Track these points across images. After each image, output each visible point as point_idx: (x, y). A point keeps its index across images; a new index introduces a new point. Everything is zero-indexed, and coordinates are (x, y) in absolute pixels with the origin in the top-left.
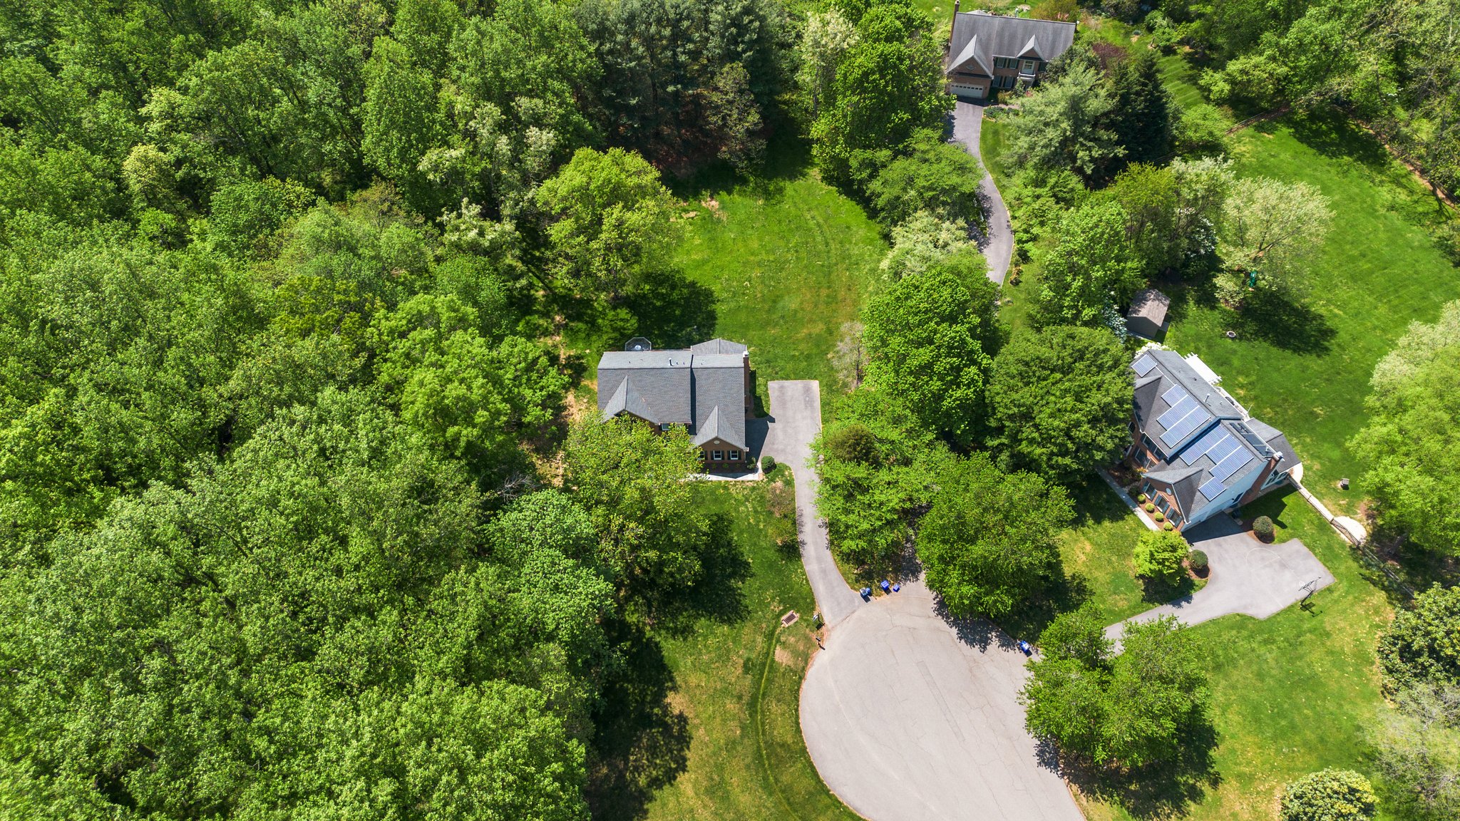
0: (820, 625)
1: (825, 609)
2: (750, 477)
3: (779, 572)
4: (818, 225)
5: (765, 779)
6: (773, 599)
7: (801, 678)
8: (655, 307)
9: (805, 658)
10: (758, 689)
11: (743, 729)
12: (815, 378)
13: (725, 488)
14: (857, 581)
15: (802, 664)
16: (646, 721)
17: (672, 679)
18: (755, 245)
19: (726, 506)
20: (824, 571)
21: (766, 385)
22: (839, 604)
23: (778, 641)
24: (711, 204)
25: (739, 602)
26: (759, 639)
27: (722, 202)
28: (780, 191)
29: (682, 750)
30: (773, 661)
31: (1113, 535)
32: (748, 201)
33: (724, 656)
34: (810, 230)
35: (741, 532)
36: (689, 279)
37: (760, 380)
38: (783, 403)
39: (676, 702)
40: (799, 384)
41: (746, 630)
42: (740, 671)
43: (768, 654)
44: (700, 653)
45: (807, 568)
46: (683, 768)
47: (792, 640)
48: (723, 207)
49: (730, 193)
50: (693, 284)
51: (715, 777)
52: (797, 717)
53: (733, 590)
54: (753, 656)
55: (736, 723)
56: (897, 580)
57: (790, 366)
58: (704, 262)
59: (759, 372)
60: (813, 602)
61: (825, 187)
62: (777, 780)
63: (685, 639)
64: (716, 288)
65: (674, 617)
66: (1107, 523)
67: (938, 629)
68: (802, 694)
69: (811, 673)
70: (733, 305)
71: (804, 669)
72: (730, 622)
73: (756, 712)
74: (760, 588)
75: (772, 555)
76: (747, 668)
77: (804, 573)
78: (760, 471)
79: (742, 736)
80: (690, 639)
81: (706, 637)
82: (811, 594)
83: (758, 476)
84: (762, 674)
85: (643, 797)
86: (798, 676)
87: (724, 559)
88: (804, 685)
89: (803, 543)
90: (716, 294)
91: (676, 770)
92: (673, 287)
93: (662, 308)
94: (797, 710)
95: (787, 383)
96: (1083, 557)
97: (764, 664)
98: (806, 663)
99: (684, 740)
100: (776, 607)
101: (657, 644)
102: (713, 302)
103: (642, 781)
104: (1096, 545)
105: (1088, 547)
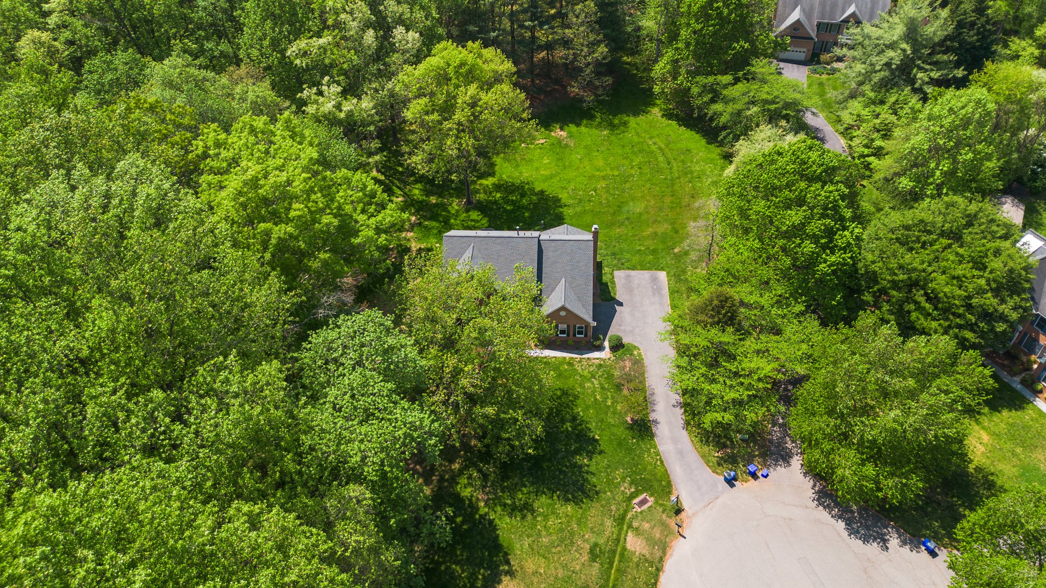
0: (678, 511)
1: (684, 492)
3: (629, 450)
4: (660, 149)
6: (623, 479)
7: (658, 570)
8: (505, 210)
12: (662, 269)
14: (719, 464)
17: (508, 562)
18: (601, 163)
21: (612, 274)
24: (559, 133)
25: (585, 480)
26: (609, 523)
27: (569, 132)
28: (625, 124)
30: (624, 549)
31: (1012, 425)
32: (595, 132)
34: (652, 152)
36: (538, 189)
37: (606, 270)
38: (630, 290)
40: (645, 275)
41: (593, 511)
43: (618, 540)
45: (661, 448)
47: (646, 526)
48: (571, 136)
49: (578, 125)
50: (542, 192)
54: (601, 541)
56: (765, 465)
57: (636, 259)
59: (605, 263)
60: (669, 484)
61: (664, 121)
63: (524, 517)
64: (564, 196)
66: (1005, 413)
67: (819, 521)
69: (670, 565)
70: (578, 209)
75: (621, 432)
76: (594, 554)
77: (657, 454)
80: (529, 517)
82: (666, 474)
83: (605, 354)
84: (611, 564)
86: (654, 566)
88: (663, 580)
90: (563, 201)
92: (523, 195)
93: (512, 211)
95: (633, 273)
96: (982, 449)
98: (664, 552)
100: (627, 488)
102: (561, 207)
104: (993, 434)
105: (985, 437)
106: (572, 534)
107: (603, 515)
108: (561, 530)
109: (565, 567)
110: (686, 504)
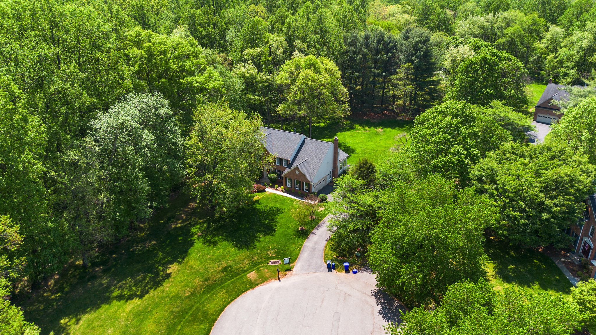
0: (288, 270)
1: (298, 266)
2: (309, 201)
3: (288, 240)
6: (273, 249)
7: (251, 288)
9: (264, 280)
10: (222, 283)
11: (192, 294)
13: (292, 201)
15: (259, 282)
19: (285, 207)
20: (314, 249)
22: (310, 265)
23: (257, 269)
24: (380, 129)
26: (247, 262)
27: (385, 130)
30: (245, 275)
33: (218, 260)
35: (283, 218)
39: (173, 268)
42: (220, 269)
43: (245, 271)
44: (208, 254)
45: (305, 244)
46: (141, 297)
47: (266, 271)
49: (392, 129)
51: (149, 309)
52: (229, 303)
53: (256, 237)
54: (235, 267)
55: (191, 290)
58: (360, 143)
60: (295, 259)
63: (209, 246)
65: (214, 236)
68: (243, 294)
72: (239, 248)
73: (208, 292)
74: (271, 242)
75: (290, 231)
76: (225, 270)
77: (301, 245)
78: (317, 201)
79: (188, 297)
81: (219, 249)
82: (298, 254)
84: (231, 278)
87: (264, 224)
89: (314, 233)
94: (232, 300)
97: (238, 274)
100: (271, 254)
101: (193, 243)
106: (224, 259)
107: (247, 257)
108: (220, 256)
109: (206, 268)
110: (296, 269)
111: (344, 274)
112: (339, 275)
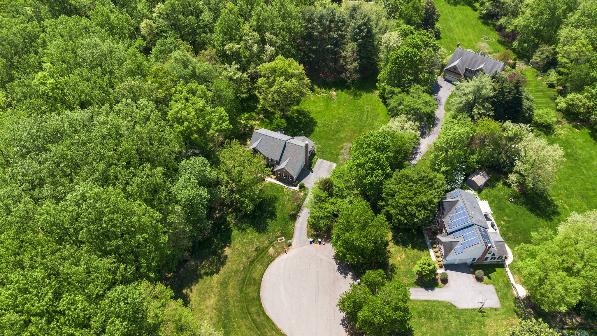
0: (290, 245)
1: (295, 241)
2: (293, 188)
3: (286, 223)
4: (368, 111)
5: (242, 288)
6: (279, 231)
7: (273, 260)
8: (295, 122)
9: (278, 254)
10: (257, 258)
11: (244, 268)
12: (336, 163)
13: (283, 188)
14: (311, 236)
15: (276, 256)
16: (215, 253)
17: (230, 243)
18: (341, 111)
19: (280, 194)
20: (301, 228)
21: (317, 159)
22: (300, 241)
23: (273, 245)
24: (333, 93)
25: (266, 227)
26: (266, 242)
28: (361, 95)
29: (220, 267)
30: (267, 251)
32: (347, 96)
33: (251, 243)
34: (364, 112)
35: (280, 205)
36: (312, 116)
37: (316, 157)
38: (319, 167)
39: (227, 251)
40: (329, 163)
41: (264, 237)
42: (254, 249)
43: (267, 248)
44: (244, 239)
45: (296, 225)
46: (217, 272)
47: (278, 247)
48: (337, 95)
49: (342, 91)
50: (312, 118)
51: (226, 280)
52: (264, 272)
53: (267, 222)
54: (261, 246)
55: (243, 266)
56: (326, 241)
57: (329, 156)
58: (320, 112)
59: (317, 154)
60: (292, 237)
61: (378, 98)
62: (246, 289)
64: (319, 122)
65: (242, 223)
66: (416, 250)
67: (331, 263)
68: (270, 265)
69: (277, 260)
70: (321, 129)
71: (276, 257)
72: (259, 232)
73: (252, 265)
74: (276, 225)
75: (286, 216)
76: (256, 250)
77: (294, 226)
78: (298, 187)
79: (242, 271)
80: (243, 233)
81: (249, 234)
82: (293, 234)
83: (296, 189)
84: (261, 254)
85: (200, 276)
86: (273, 259)
87: (269, 211)
88: (273, 263)
89: (299, 216)
90: (318, 124)
91: (215, 272)
92: (305, 117)
93: (297, 123)
94: (265, 270)
95: (325, 161)
96: (400, 259)
97: (263, 251)
98: (278, 256)
99: (223, 264)
100: (278, 234)
101: (232, 230)
102: (315, 126)
103: (203, 271)
104: (408, 257)
105: (404, 256)
106: (253, 241)
107: (266, 239)
108: (251, 239)
109: (246, 250)
110: (293, 245)
111: (318, 245)
112: (316, 246)
